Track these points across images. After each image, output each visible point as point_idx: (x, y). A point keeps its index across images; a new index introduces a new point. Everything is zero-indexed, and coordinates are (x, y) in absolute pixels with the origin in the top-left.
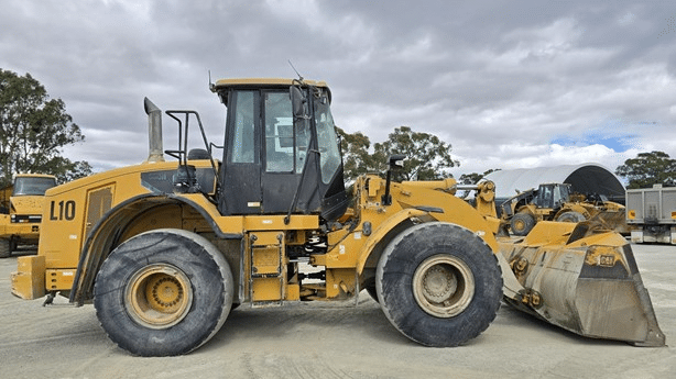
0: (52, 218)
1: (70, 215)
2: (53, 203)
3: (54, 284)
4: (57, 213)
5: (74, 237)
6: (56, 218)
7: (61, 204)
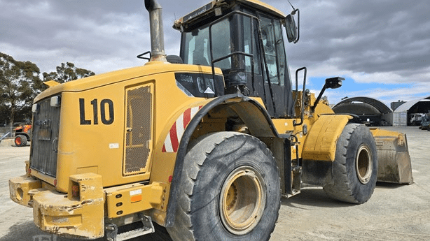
0: (83, 122)
1: (107, 118)
2: (82, 101)
3: (119, 209)
4: (89, 116)
5: (115, 146)
6: (89, 122)
7: (94, 102)
